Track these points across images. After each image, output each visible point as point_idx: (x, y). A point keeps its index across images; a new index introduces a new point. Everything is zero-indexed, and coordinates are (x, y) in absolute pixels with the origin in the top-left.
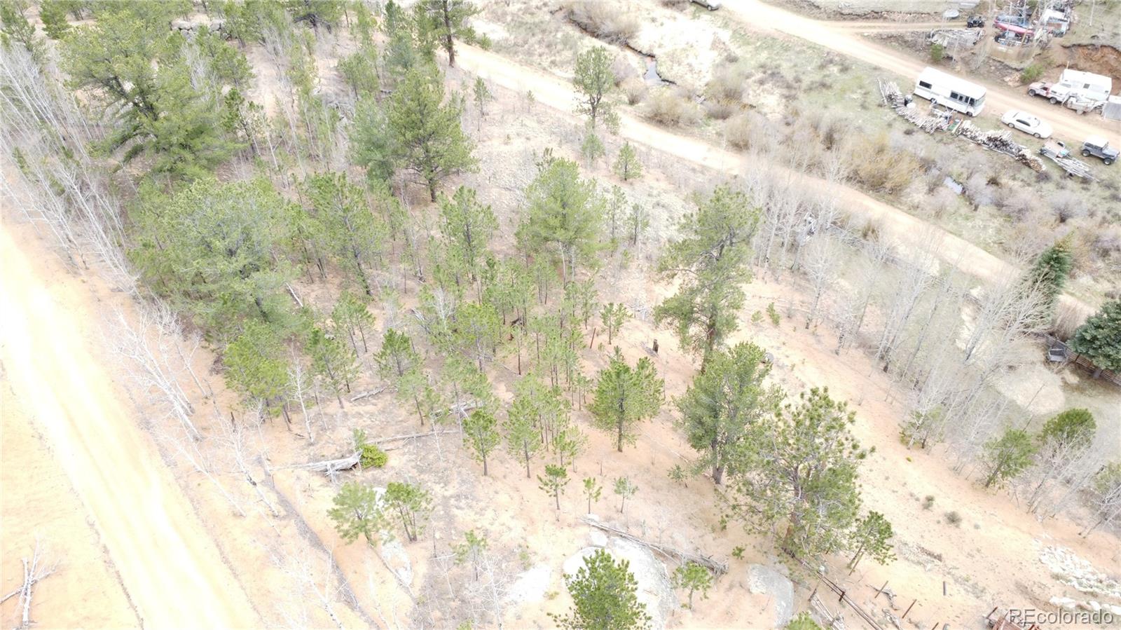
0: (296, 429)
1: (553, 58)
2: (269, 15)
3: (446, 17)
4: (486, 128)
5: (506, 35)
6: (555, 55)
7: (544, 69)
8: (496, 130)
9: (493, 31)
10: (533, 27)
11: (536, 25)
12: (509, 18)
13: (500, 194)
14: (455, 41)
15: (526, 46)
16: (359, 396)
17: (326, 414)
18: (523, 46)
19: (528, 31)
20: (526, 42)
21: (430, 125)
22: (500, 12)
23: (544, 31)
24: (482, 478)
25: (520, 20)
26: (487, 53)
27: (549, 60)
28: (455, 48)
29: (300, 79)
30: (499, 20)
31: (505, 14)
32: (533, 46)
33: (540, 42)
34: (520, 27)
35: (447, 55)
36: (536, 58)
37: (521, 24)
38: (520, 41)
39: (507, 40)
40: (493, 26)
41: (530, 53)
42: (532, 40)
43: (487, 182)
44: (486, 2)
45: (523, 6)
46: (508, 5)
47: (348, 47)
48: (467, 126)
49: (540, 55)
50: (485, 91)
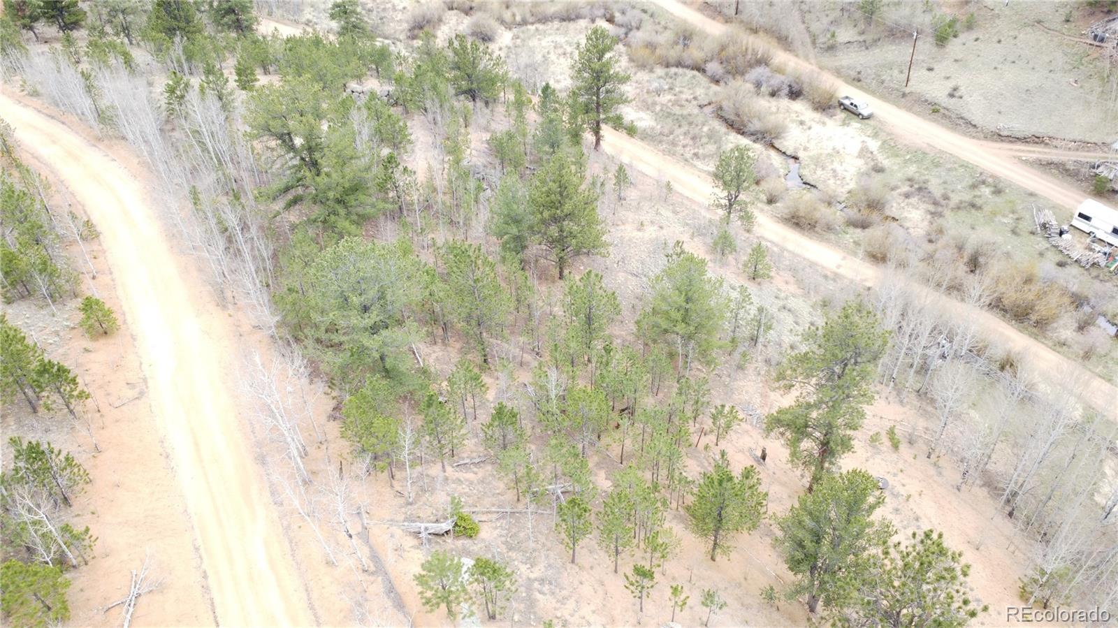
0: (397, 486)
1: (696, 150)
2: (434, 87)
3: (598, 103)
4: (622, 213)
5: (653, 123)
6: (698, 148)
7: (686, 160)
8: (630, 216)
9: (641, 119)
10: (680, 118)
11: (683, 117)
12: (658, 108)
13: (626, 279)
14: (603, 126)
15: (671, 137)
16: (462, 462)
17: (427, 475)
18: (668, 136)
19: (676, 122)
20: (671, 133)
21: (568, 207)
22: (650, 101)
23: (690, 124)
24: (569, 566)
25: (669, 110)
26: (632, 139)
27: (692, 152)
28: (602, 133)
29: (453, 149)
30: (648, 109)
31: (654, 104)
32: (678, 136)
33: (685, 134)
34: (667, 117)
35: (594, 139)
36: (679, 149)
37: (669, 115)
38: (666, 131)
39: (653, 129)
40: (642, 114)
41: (674, 144)
42: (678, 131)
43: (616, 265)
44: (638, 90)
45: (673, 98)
46: (659, 95)
47: (501, 122)
48: (603, 210)
49: (684, 147)
50: (626, 177)
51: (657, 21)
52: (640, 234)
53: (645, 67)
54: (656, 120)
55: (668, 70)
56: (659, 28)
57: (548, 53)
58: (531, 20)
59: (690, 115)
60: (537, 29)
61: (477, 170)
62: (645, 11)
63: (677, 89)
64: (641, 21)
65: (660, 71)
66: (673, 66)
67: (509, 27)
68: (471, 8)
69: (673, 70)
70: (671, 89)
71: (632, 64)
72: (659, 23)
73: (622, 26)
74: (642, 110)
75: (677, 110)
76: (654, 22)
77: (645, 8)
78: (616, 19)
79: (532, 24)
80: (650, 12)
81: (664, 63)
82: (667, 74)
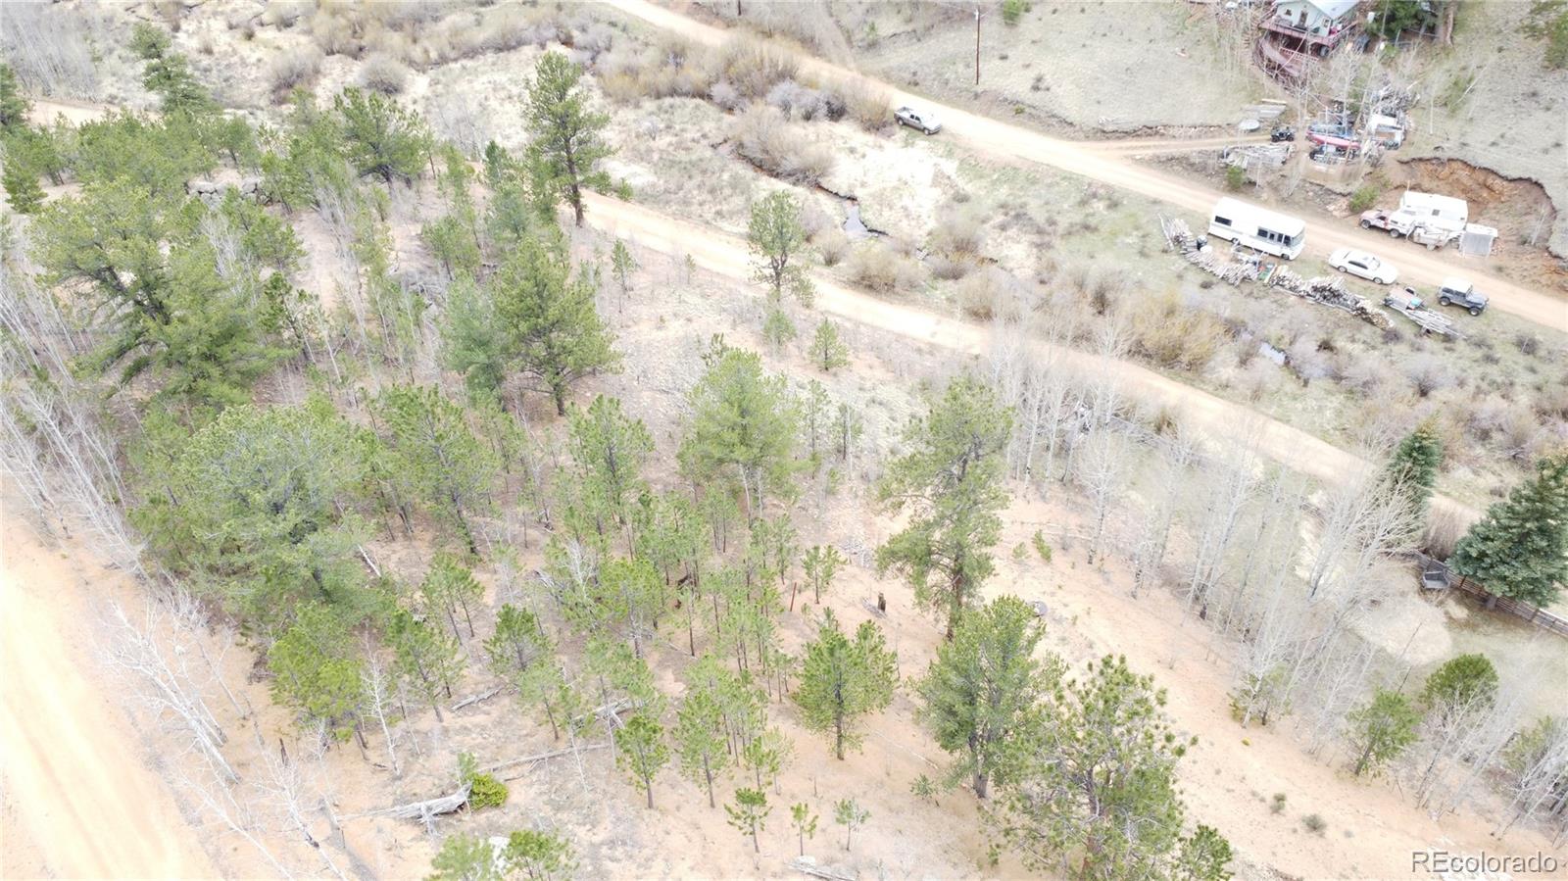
0: (374, 757)
1: (718, 207)
2: (325, 169)
3: (570, 160)
5: (653, 179)
6: (720, 203)
7: (707, 223)
8: (644, 311)
9: (635, 175)
10: (689, 166)
11: (693, 164)
12: (656, 157)
13: (654, 400)
14: (583, 191)
15: (681, 193)
16: (464, 702)
17: (417, 732)
19: (683, 171)
20: (680, 188)
21: (553, 312)
22: (643, 148)
23: (704, 172)
24: (646, 813)
26: (628, 204)
27: (713, 210)
28: (583, 201)
29: (369, 254)
30: (642, 159)
31: (650, 151)
34: (671, 167)
35: (573, 211)
36: (695, 208)
37: (673, 164)
38: (673, 187)
39: (653, 185)
40: (635, 168)
41: (686, 203)
42: (689, 185)
43: (635, 383)
44: (624, 136)
45: (674, 140)
46: (654, 139)
47: (435, 206)
48: (604, 308)
49: (701, 204)
50: (628, 258)
51: (633, 36)
52: (661, 334)
53: (628, 101)
54: (656, 173)
55: (660, 101)
56: (636, 45)
57: (486, 99)
58: (452, 56)
59: (701, 160)
60: (464, 68)
61: (411, 281)
62: (613, 24)
63: (678, 127)
64: (610, 39)
65: (649, 105)
66: (665, 96)
67: (421, 69)
68: (361, 49)
69: (668, 101)
70: (669, 127)
71: (609, 100)
72: (636, 39)
73: (586, 48)
74: (635, 162)
75: (682, 156)
76: (630, 38)
77: (613, 19)
78: (575, 40)
79: (455, 60)
80: (620, 25)
81: (653, 93)
82: (660, 108)
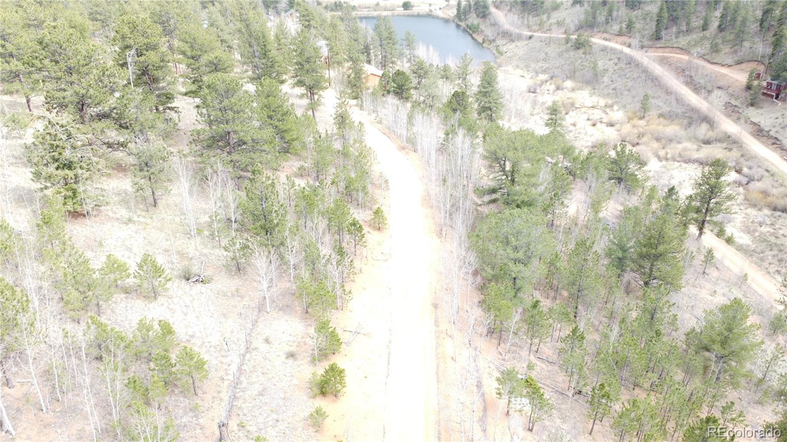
0: (500, 349)
4: (702, 281)
5: (750, 243)
7: (769, 273)
8: (708, 286)
9: (741, 238)
10: (773, 245)
11: (776, 245)
12: (757, 234)
13: (690, 318)
14: (706, 225)
15: (762, 255)
16: (541, 357)
18: (758, 253)
19: (768, 246)
20: (763, 252)
22: (752, 228)
23: (781, 251)
24: (587, 435)
25: (766, 238)
26: (729, 246)
27: (776, 269)
31: (755, 230)
32: (767, 256)
33: (774, 256)
34: (762, 242)
36: (766, 264)
38: (758, 250)
39: (748, 246)
40: (742, 234)
41: (762, 260)
42: (768, 253)
43: (685, 308)
44: (745, 219)
45: (772, 231)
46: (761, 226)
51: (776, 179)
52: (711, 298)
53: (756, 206)
54: (753, 241)
55: (775, 212)
56: (776, 184)
58: (678, 159)
59: (782, 245)
60: (681, 165)
61: (608, 223)
62: (767, 171)
63: (777, 226)
64: (762, 177)
65: (767, 211)
66: (779, 211)
67: (660, 159)
68: (638, 144)
69: (778, 213)
71: (746, 202)
72: (777, 181)
73: (747, 177)
74: (744, 232)
75: (773, 239)
76: (773, 179)
80: (771, 173)
81: (772, 207)
